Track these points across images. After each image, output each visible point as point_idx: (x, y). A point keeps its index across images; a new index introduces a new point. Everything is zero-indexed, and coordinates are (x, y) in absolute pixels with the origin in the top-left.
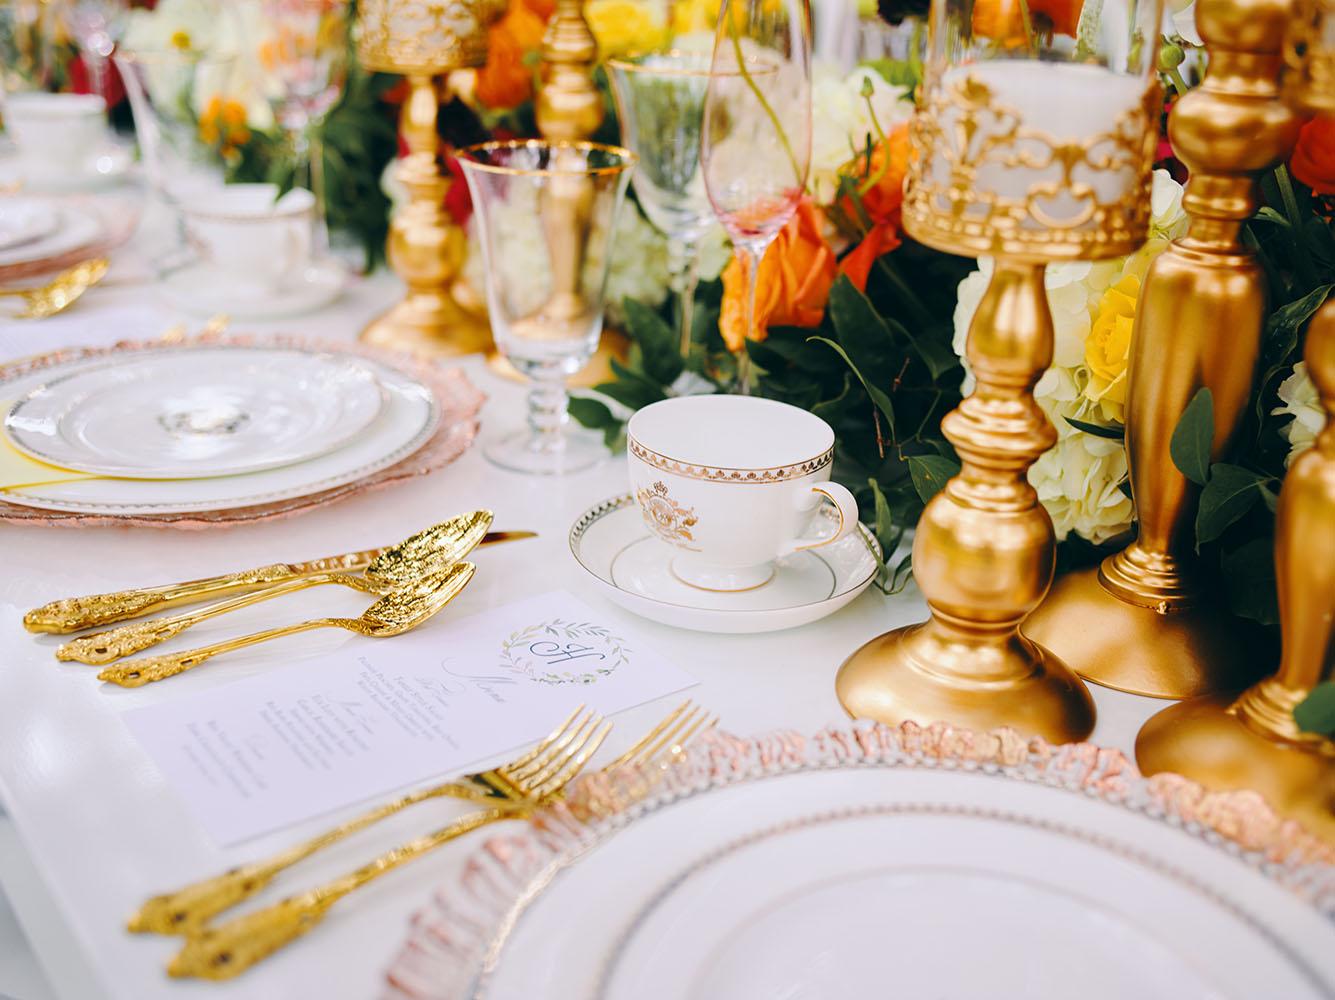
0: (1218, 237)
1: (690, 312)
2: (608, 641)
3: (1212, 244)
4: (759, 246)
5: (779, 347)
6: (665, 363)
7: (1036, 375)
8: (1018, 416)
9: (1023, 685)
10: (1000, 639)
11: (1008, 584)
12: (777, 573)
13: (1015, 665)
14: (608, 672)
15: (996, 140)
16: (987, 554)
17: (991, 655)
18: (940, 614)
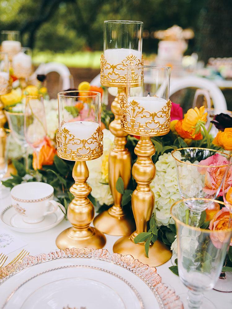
0: (121, 149)
1: (28, 161)
2: (9, 237)
3: (120, 150)
4: (38, 150)
5: (44, 169)
6: (23, 172)
7: (86, 179)
8: (84, 187)
9: (91, 237)
10: (86, 229)
11: (85, 218)
12: (45, 218)
13: (89, 233)
14: (9, 244)
15: (70, 140)
16: (81, 213)
17: (85, 233)
18: (74, 226)
